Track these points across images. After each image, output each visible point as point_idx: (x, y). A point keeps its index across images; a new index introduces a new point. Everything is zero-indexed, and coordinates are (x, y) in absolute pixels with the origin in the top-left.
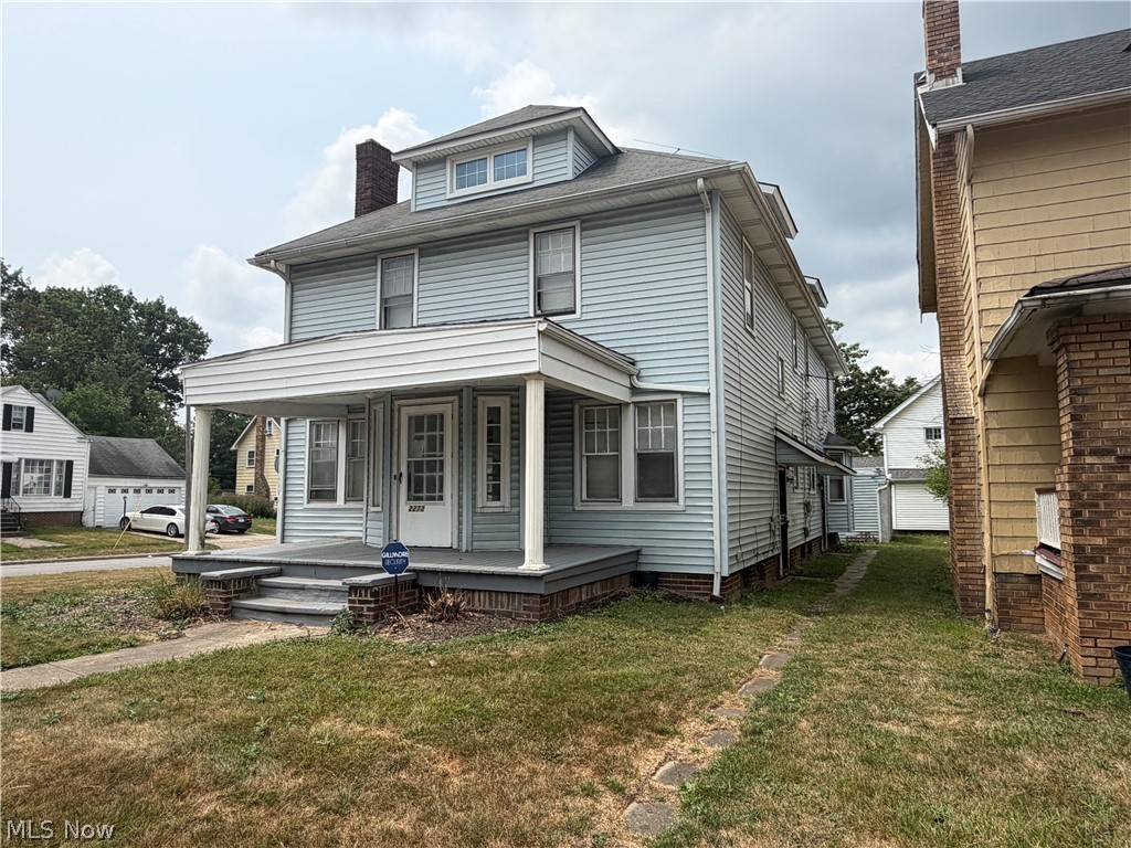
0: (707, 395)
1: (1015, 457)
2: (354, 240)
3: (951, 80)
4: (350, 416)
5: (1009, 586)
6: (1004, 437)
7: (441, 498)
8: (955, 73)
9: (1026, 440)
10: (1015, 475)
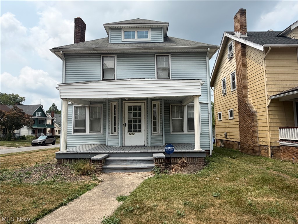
0: (208, 104)
1: (275, 121)
2: (96, 49)
3: (245, 35)
4: (91, 105)
5: (274, 149)
6: (273, 116)
7: (140, 131)
8: (246, 34)
9: (277, 117)
10: (275, 125)
